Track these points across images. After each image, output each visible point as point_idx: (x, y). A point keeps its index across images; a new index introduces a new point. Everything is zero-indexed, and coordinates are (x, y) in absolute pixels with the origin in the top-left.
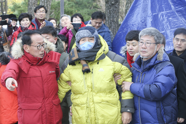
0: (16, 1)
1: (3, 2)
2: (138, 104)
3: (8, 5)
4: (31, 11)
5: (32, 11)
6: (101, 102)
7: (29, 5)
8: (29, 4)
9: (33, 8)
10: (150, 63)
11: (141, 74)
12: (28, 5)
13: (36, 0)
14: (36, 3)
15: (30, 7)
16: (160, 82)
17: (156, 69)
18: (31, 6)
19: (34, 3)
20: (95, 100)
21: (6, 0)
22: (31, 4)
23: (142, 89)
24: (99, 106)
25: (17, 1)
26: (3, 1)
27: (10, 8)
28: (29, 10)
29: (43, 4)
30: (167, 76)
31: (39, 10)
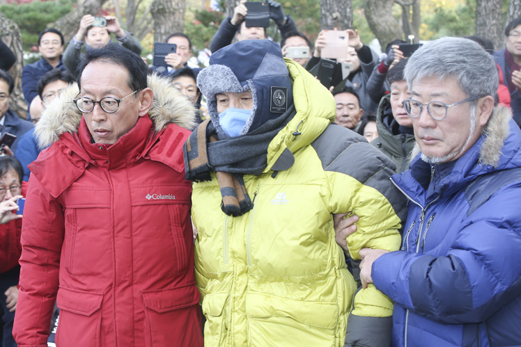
0: (441, 3)
1: (408, 6)
2: (402, 330)
3: (422, 14)
4: (484, 30)
5: (486, 32)
6: (268, 314)
7: (480, 14)
8: (478, 13)
9: (489, 22)
10: (450, 173)
11: (422, 215)
12: (476, 15)
13: (498, 3)
14: (498, 10)
15: (481, 20)
16: (468, 249)
17: (470, 197)
18: (485, 17)
19: (493, 10)
20: (248, 308)
21: (418, 2)
22: (484, 12)
23: (402, 277)
24: (259, 331)
25: (444, 3)
26: (407, 3)
27: (426, 22)
28: (478, 28)
29: (516, 11)
30: (501, 226)
31: (515, 29)
